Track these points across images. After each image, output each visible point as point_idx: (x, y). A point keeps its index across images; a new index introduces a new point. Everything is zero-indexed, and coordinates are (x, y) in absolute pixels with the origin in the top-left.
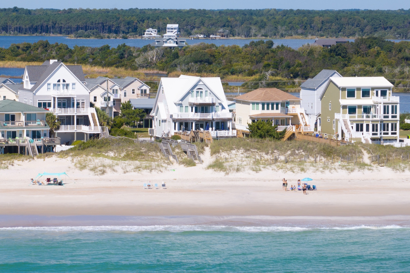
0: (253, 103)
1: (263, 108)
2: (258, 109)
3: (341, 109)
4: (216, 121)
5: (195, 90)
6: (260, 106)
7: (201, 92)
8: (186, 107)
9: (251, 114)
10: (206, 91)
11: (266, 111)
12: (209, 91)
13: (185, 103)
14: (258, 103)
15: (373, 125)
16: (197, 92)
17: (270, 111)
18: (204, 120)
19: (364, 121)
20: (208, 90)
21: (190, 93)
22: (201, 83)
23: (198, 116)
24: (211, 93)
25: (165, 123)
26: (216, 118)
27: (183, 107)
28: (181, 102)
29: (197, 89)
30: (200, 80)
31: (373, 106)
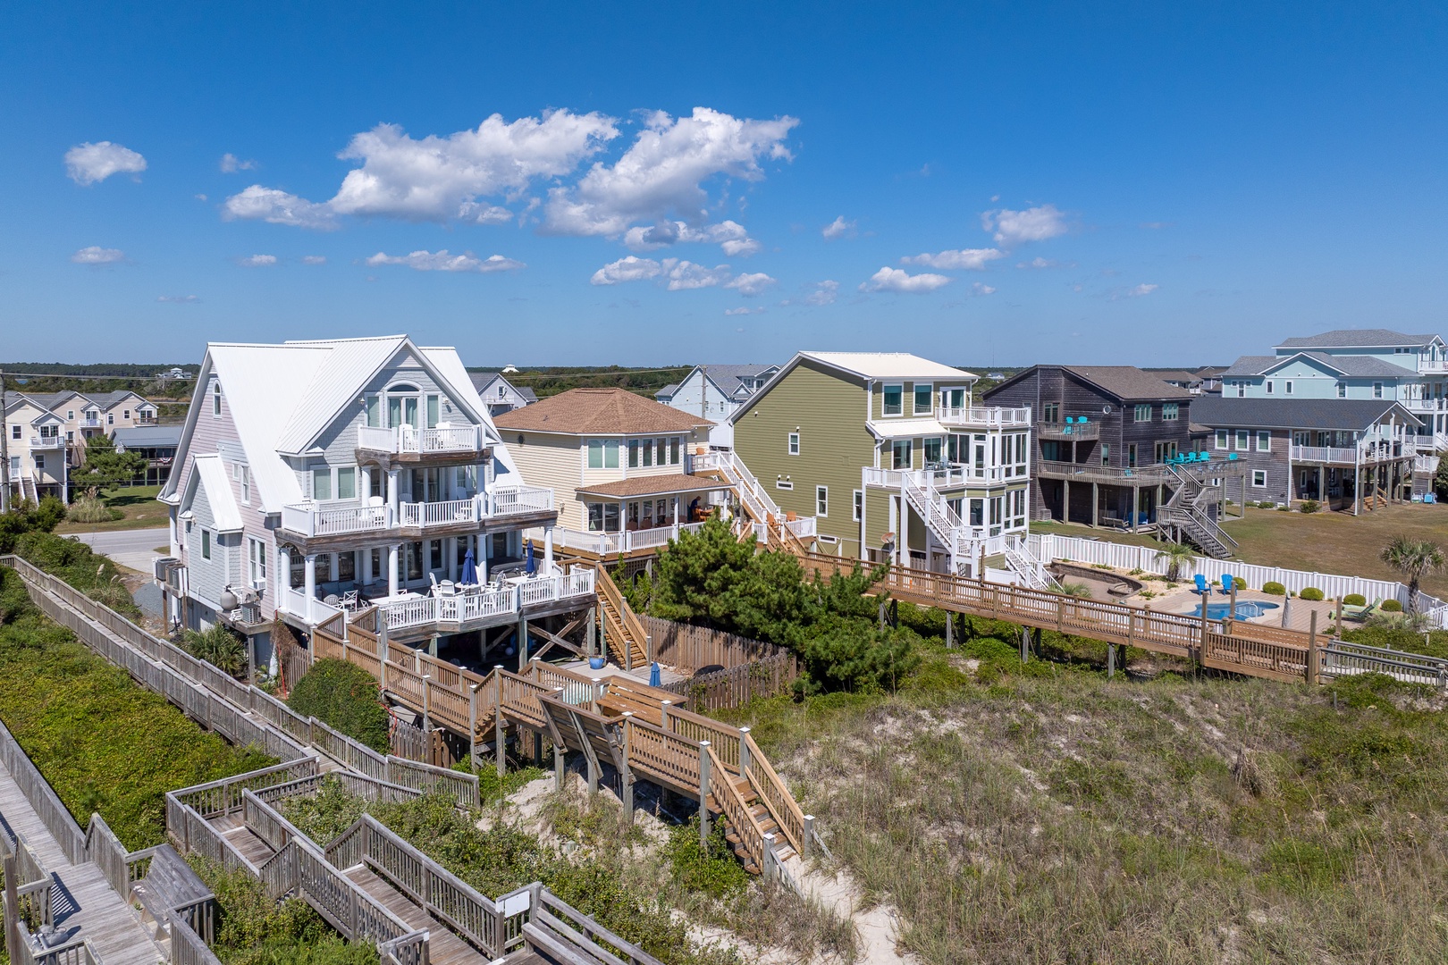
0: (594, 442)
1: (633, 462)
2: (613, 464)
3: (877, 453)
4: (493, 531)
5: (384, 395)
6: (623, 451)
7: (412, 403)
8: (341, 471)
9: (585, 484)
10: (433, 398)
11: (641, 472)
12: (442, 399)
13: (339, 455)
14: (616, 442)
15: (992, 501)
16: (394, 403)
17: (655, 470)
18: (447, 531)
19: (963, 490)
20: (440, 393)
21: (362, 407)
22: (409, 362)
23: (415, 519)
24: (452, 405)
25: (235, 548)
26: (490, 516)
27: (328, 472)
28: (318, 449)
29: (389, 391)
30: (406, 351)
31: (947, 438)
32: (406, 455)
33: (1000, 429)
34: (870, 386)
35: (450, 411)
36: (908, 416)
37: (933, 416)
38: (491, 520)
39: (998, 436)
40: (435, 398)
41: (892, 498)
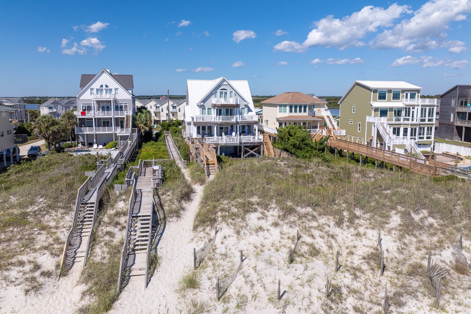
0: (281, 106)
1: (291, 111)
2: (285, 112)
3: (373, 112)
4: (241, 124)
5: (219, 91)
6: (288, 108)
7: (226, 93)
8: (208, 109)
9: (278, 117)
10: (231, 92)
11: (293, 114)
12: (234, 92)
13: (208, 105)
14: (285, 106)
15: (412, 129)
16: (221, 93)
17: (298, 114)
18: (228, 123)
19: (401, 125)
20: (233, 91)
21: (213, 94)
22: (225, 83)
23: (219, 120)
24: (236, 94)
25: (190, 126)
26: (240, 121)
27: (205, 109)
28: (203, 103)
29: (220, 90)
30: (224, 80)
31: (404, 108)
32: (218, 104)
33: (420, 105)
34: (372, 91)
35: (236, 95)
36: (389, 100)
37: (401, 101)
38: (240, 122)
39: (420, 108)
40: (232, 92)
41: (373, 125)
